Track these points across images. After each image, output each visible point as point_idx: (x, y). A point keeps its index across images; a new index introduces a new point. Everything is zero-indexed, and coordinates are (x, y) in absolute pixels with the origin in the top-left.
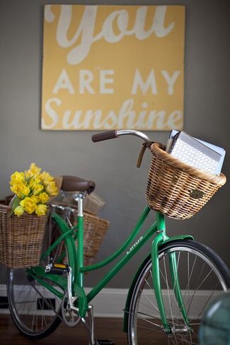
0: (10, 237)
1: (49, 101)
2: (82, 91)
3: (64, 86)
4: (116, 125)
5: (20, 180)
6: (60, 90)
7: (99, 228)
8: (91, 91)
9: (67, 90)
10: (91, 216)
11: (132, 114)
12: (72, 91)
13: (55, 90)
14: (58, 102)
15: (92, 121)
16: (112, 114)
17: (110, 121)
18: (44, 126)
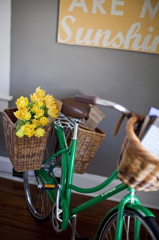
0: (16, 149)
1: (65, 18)
2: (94, 11)
3: (79, 5)
4: (123, 45)
5: (23, 106)
6: (75, 8)
7: (95, 141)
8: (103, 12)
9: (81, 8)
10: (88, 132)
11: (138, 37)
12: (86, 10)
13: (71, 9)
14: (73, 19)
15: (102, 39)
16: (120, 35)
17: (118, 41)
18: (60, 40)
